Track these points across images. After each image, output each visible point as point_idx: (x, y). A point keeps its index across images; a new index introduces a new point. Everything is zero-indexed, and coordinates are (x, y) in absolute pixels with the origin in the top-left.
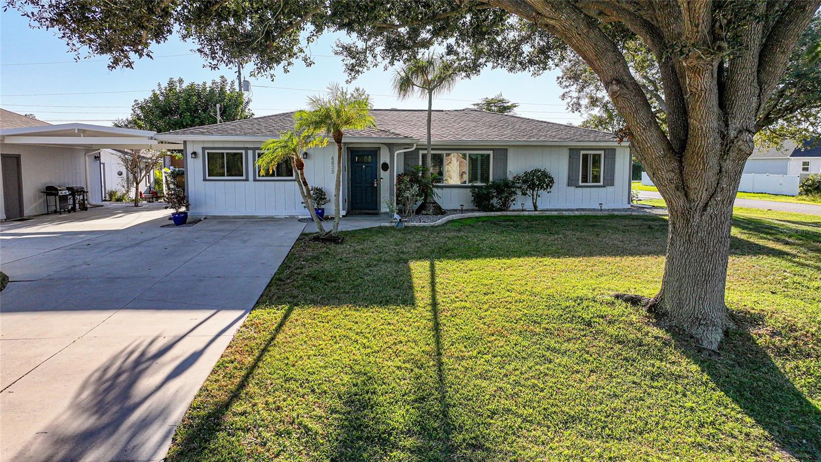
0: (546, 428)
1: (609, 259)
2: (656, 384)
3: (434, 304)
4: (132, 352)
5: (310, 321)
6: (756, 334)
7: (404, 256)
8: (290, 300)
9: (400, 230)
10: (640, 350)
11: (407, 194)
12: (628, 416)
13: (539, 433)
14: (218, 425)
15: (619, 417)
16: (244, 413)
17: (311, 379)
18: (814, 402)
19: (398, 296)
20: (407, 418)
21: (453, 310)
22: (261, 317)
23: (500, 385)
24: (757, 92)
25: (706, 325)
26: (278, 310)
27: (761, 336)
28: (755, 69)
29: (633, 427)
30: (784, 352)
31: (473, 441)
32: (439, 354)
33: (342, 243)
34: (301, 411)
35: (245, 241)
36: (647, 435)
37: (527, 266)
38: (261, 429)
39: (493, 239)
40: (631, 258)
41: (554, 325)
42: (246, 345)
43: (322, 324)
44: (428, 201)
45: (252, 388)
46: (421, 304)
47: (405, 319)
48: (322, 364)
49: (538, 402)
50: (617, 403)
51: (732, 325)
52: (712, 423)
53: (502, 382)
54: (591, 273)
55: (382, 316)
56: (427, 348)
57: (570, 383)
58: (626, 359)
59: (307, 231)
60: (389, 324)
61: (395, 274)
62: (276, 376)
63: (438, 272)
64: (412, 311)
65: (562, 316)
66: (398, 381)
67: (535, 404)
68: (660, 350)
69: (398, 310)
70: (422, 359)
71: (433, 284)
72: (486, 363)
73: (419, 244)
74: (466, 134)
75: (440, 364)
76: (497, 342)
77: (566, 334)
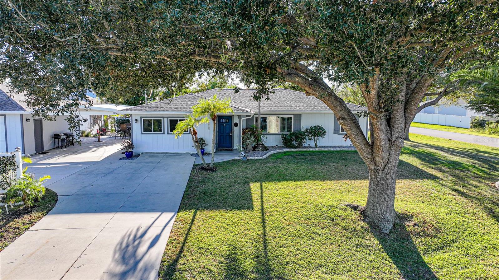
0: (308, 270)
1: (349, 182)
2: (358, 250)
3: (262, 209)
4: (130, 236)
5: (205, 219)
6: (407, 225)
7: (247, 180)
8: (195, 207)
9: (244, 162)
10: (354, 234)
11: (248, 141)
12: (344, 264)
13: (305, 272)
14: (175, 269)
15: (339, 265)
16: (184, 264)
17: (209, 248)
18: (423, 257)
19: (245, 204)
20: (251, 265)
21: (271, 212)
22: (182, 216)
23: (291, 250)
24: (404, 121)
25: (385, 221)
26: (190, 212)
27: (409, 226)
28: (403, 111)
29: (345, 269)
30: (418, 234)
31: (278, 275)
32: (265, 235)
33: (216, 171)
34: (207, 263)
35: (166, 170)
36: (350, 273)
37: (308, 186)
38: (192, 270)
39: (292, 169)
40: (360, 181)
41: (317, 220)
42: (179, 231)
43: (211, 220)
44: (259, 143)
45: (185, 252)
46: (256, 209)
47: (249, 217)
48: (213, 241)
49: (307, 258)
50: (340, 259)
51: (398, 221)
52: (378, 267)
53: (292, 249)
54: (338, 191)
55: (239, 215)
56: (259, 232)
57: (321, 249)
58: (347, 238)
59: (196, 163)
60: (242, 220)
61: (243, 192)
62: (194, 247)
63: (264, 190)
64: (252, 213)
65: (321, 215)
66: (247, 248)
67: (305, 259)
68: (363, 233)
69: (245, 212)
70: (257, 238)
71: (262, 197)
72: (285, 240)
73: (254, 172)
74: (279, 106)
75: (265, 240)
76: (291, 229)
77: (322, 225)
